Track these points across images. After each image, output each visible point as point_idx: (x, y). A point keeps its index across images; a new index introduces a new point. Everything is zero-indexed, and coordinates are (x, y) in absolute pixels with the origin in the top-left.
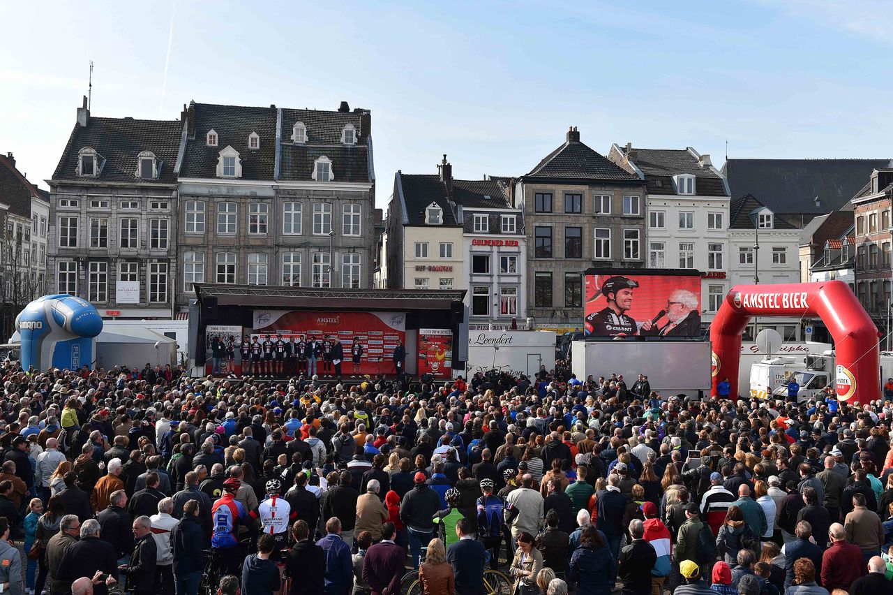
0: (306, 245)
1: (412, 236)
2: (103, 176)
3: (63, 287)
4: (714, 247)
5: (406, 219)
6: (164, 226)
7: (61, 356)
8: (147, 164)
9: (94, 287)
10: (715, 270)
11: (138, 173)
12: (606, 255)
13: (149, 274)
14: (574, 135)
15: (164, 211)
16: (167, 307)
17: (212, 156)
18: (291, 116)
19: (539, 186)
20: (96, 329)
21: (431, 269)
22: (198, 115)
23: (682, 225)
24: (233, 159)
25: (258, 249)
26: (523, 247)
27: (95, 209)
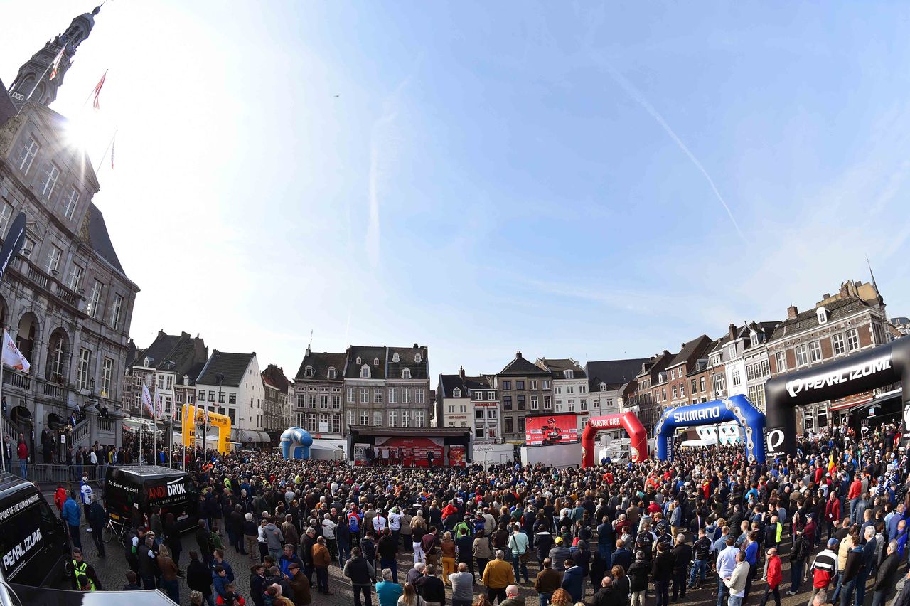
0: (399, 408)
1: (447, 403)
2: (315, 377)
3: (299, 424)
4: (584, 401)
5: (444, 395)
6: (338, 399)
7: (297, 452)
8: (332, 372)
9: (310, 425)
10: (584, 411)
11: (328, 376)
12: (536, 407)
13: (332, 420)
14: (519, 355)
15: (339, 392)
16: (341, 435)
17: (359, 368)
18: (392, 350)
19: (504, 378)
20: (310, 443)
21: (456, 418)
22: (353, 351)
23: (569, 392)
24: (367, 370)
25: (378, 409)
26: (499, 407)
27: (311, 391)
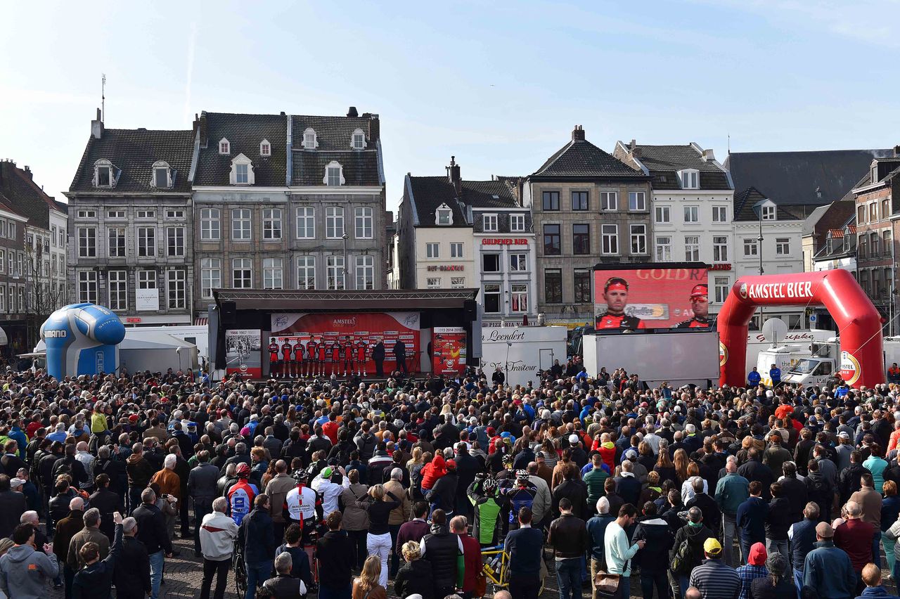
0: (320, 249)
1: (423, 237)
2: (120, 185)
3: (84, 296)
4: (719, 240)
5: (416, 221)
6: (180, 234)
7: (86, 362)
8: (161, 174)
9: (114, 295)
10: (721, 262)
11: (153, 183)
12: (614, 250)
13: (167, 281)
14: (579, 133)
15: (180, 219)
16: (186, 313)
17: (225, 164)
18: (301, 122)
19: (546, 185)
20: (119, 336)
21: (442, 269)
22: (210, 124)
23: (687, 219)
24: (245, 166)
25: (273, 254)
26: (532, 245)
27: (112, 219)
